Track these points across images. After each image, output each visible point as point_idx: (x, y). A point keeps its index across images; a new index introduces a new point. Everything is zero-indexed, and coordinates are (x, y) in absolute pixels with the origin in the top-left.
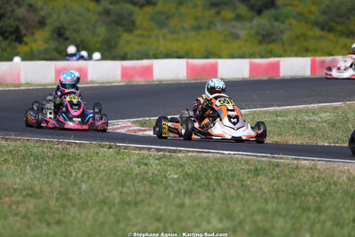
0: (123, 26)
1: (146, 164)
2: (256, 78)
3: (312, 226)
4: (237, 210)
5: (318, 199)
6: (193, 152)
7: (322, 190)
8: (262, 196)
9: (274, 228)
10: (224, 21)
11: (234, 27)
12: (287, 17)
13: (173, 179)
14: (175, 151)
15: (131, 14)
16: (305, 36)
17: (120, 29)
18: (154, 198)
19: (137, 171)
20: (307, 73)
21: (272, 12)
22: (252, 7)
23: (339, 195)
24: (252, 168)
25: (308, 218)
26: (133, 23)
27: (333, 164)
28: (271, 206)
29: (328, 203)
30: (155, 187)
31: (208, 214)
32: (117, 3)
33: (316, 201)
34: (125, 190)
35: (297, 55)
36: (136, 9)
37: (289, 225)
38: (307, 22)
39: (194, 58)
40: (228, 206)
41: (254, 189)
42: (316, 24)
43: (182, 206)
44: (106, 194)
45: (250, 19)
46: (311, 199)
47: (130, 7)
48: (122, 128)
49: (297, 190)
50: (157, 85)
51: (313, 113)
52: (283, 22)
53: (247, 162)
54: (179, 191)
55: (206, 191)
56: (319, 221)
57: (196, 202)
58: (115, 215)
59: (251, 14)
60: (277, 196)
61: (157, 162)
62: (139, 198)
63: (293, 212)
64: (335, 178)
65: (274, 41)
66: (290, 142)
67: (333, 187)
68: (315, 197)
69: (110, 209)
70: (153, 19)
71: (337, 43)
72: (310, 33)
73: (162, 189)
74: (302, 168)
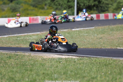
3: (29, 76)
4: (3, 71)
5: (31, 66)
7: (32, 63)
8: (12, 66)
9: (15, 77)
11: (3, 7)
12: (21, 3)
16: (27, 10)
21: (16, 1)
23: (38, 65)
24: (8, 56)
25: (27, 73)
27: (37, 54)
28: (15, 70)
29: (34, 68)
33: (30, 67)
35: (25, 16)
37: (21, 76)
41: (9, 64)
42: (31, 5)
45: (9, 4)
46: (29, 67)
49: (24, 63)
51: (30, 36)
52: (19, 5)
53: (7, 54)
56: (31, 74)
60: (17, 66)
63: (22, 71)
64: (37, 59)
65: (17, 11)
66: (22, 47)
67: (36, 62)
68: (30, 66)
71: (38, 11)
72: (29, 8)
74: (26, 56)
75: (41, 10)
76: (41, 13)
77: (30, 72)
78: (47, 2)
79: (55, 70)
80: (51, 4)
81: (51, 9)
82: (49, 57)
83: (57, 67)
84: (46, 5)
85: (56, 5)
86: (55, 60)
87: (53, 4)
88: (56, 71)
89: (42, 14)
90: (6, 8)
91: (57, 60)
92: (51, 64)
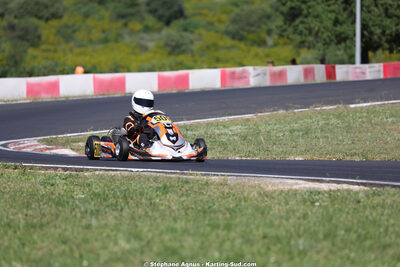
0: (28, 40)
1: (52, 185)
2: (165, 92)
4: (145, 230)
5: (228, 215)
6: (101, 170)
7: (231, 206)
8: (171, 214)
9: (182, 247)
10: (132, 33)
11: (142, 39)
12: (196, 27)
13: (80, 199)
14: (82, 170)
15: (36, 28)
16: (216, 47)
17: (26, 44)
18: (60, 219)
19: (43, 191)
20: (217, 85)
21: (181, 22)
22: (160, 18)
23: (250, 211)
24: (160, 185)
25: (218, 236)
26: (39, 37)
27: (243, 179)
28: (180, 225)
29: (238, 220)
30: (60, 208)
31: (116, 235)
32: (22, 16)
33: (226, 219)
34: (30, 212)
36: (41, 23)
37: (198, 244)
38: (217, 32)
39: (101, 72)
40: (136, 226)
41: (163, 208)
42: (227, 33)
43: (88, 227)
44: (11, 217)
45: (159, 30)
46: (221, 216)
47: (35, 21)
48: (28, 147)
49: (206, 207)
50: (63, 101)
51: (224, 127)
52: (192, 32)
53: (156, 179)
54: (86, 212)
55: (113, 210)
56: (229, 239)
57: (103, 222)
58: (20, 239)
59: (160, 24)
60: (186, 214)
61: (64, 181)
62: (45, 220)
63: (202, 230)
64: (246, 194)
65: (184, 52)
67: (243, 203)
68: (224, 214)
69: (15, 232)
70: (59, 32)
71: (249, 51)
72: (221, 43)
73: (68, 210)
74: (212, 184)
75: (255, 49)
76: (256, 55)
77: (225, 232)
78: (272, 26)
79: (300, 225)
80: (285, 30)
81: (285, 44)
82: (281, 187)
83: (305, 216)
84: (269, 32)
85: (301, 34)
86: (299, 197)
87: (290, 30)
88: (302, 228)
89: (257, 61)
90: (152, 42)
91: (306, 196)
92: (288, 207)
